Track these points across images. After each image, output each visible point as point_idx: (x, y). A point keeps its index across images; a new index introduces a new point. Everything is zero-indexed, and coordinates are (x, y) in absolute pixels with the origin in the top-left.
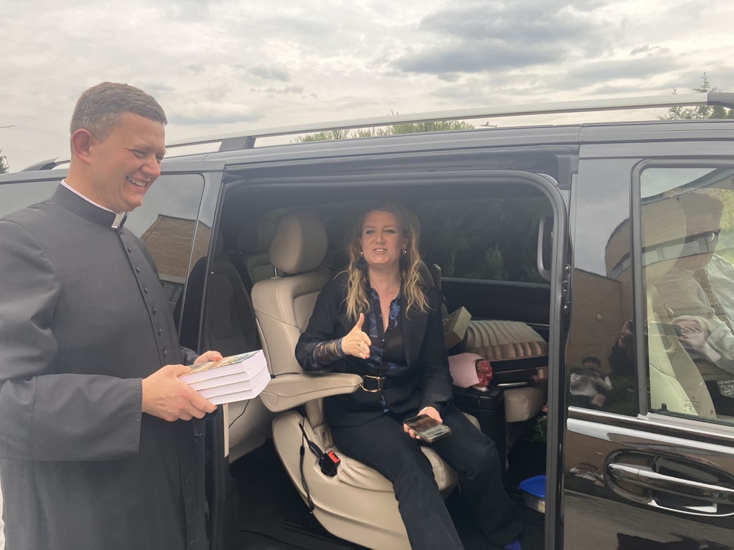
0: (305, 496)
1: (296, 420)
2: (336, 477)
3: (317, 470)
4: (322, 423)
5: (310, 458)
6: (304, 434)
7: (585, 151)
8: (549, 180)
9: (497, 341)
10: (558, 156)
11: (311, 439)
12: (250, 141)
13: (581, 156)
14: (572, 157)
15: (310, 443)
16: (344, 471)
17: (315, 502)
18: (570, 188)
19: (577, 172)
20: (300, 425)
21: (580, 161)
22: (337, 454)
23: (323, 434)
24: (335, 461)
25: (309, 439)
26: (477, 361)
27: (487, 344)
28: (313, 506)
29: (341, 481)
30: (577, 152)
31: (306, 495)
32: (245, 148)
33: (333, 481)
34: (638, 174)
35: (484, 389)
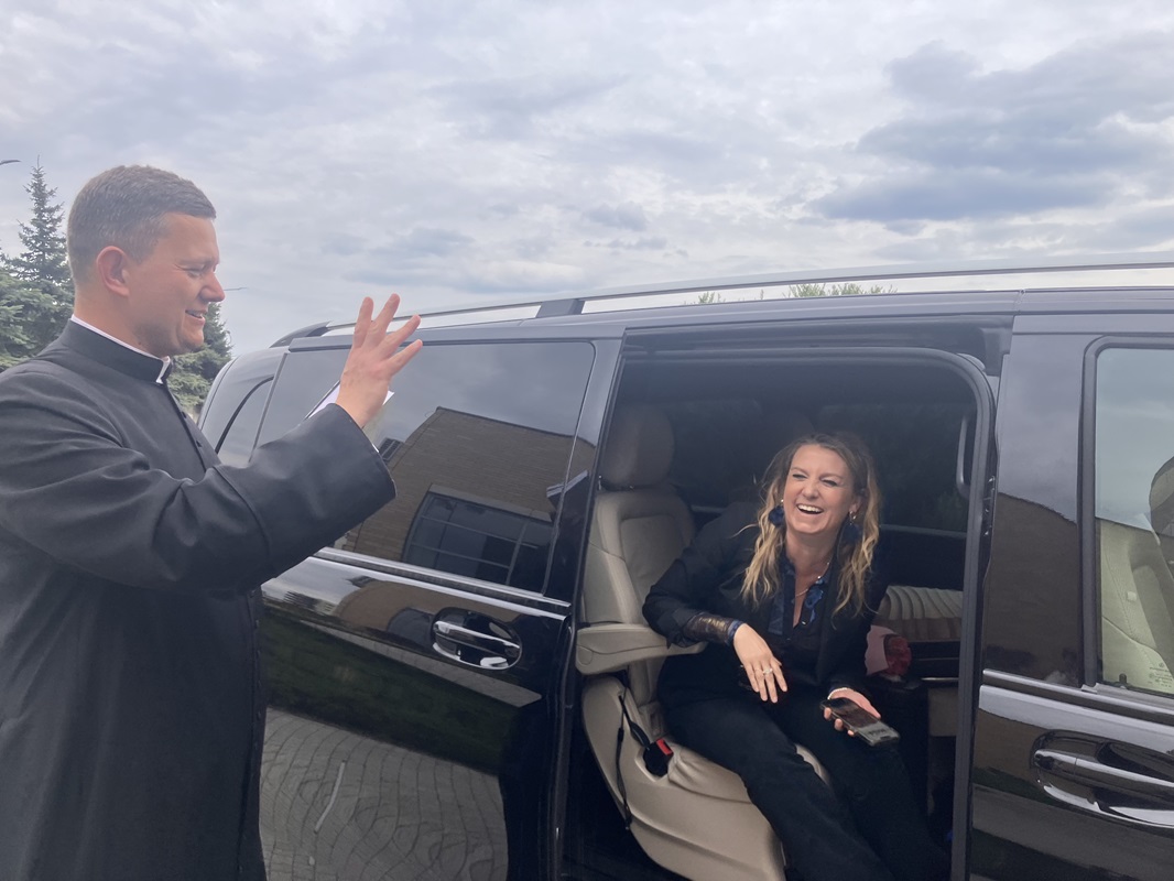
0: (620, 802)
1: (615, 690)
2: (666, 776)
3: (640, 765)
4: (651, 702)
5: (632, 748)
6: (625, 711)
7: (1020, 323)
8: (972, 363)
9: (923, 614)
10: (985, 330)
11: (634, 718)
12: (577, 305)
13: (1014, 330)
14: (1003, 331)
15: (632, 725)
16: (678, 767)
17: (634, 812)
18: (999, 375)
19: (1008, 353)
20: (620, 698)
21: (1014, 337)
22: (669, 744)
23: (652, 717)
24: (666, 752)
25: (631, 719)
26: (887, 637)
27: (906, 616)
28: (631, 818)
29: (672, 782)
30: (1009, 326)
31: (621, 800)
32: (569, 314)
33: (662, 782)
34: (1093, 356)
35: (896, 679)
